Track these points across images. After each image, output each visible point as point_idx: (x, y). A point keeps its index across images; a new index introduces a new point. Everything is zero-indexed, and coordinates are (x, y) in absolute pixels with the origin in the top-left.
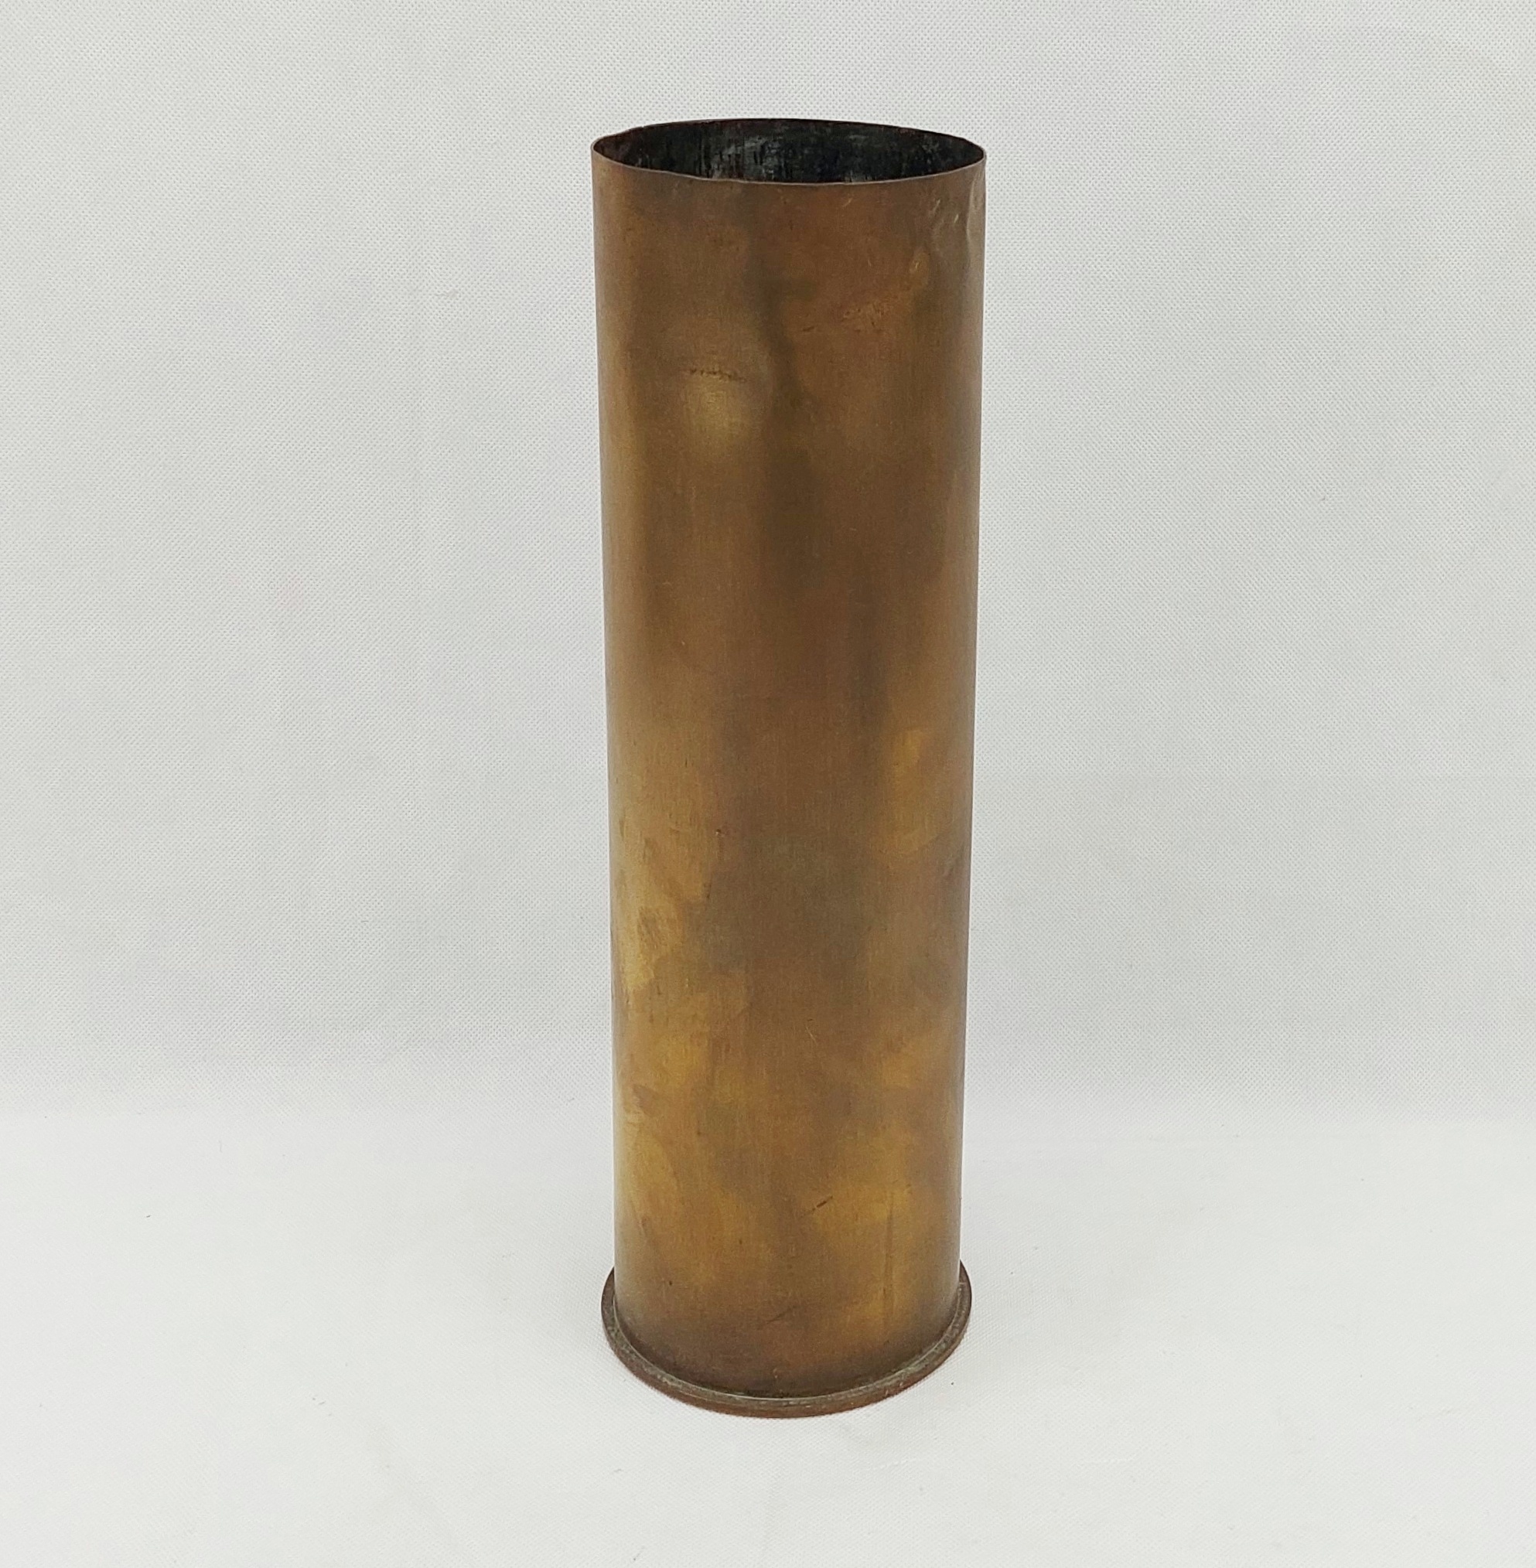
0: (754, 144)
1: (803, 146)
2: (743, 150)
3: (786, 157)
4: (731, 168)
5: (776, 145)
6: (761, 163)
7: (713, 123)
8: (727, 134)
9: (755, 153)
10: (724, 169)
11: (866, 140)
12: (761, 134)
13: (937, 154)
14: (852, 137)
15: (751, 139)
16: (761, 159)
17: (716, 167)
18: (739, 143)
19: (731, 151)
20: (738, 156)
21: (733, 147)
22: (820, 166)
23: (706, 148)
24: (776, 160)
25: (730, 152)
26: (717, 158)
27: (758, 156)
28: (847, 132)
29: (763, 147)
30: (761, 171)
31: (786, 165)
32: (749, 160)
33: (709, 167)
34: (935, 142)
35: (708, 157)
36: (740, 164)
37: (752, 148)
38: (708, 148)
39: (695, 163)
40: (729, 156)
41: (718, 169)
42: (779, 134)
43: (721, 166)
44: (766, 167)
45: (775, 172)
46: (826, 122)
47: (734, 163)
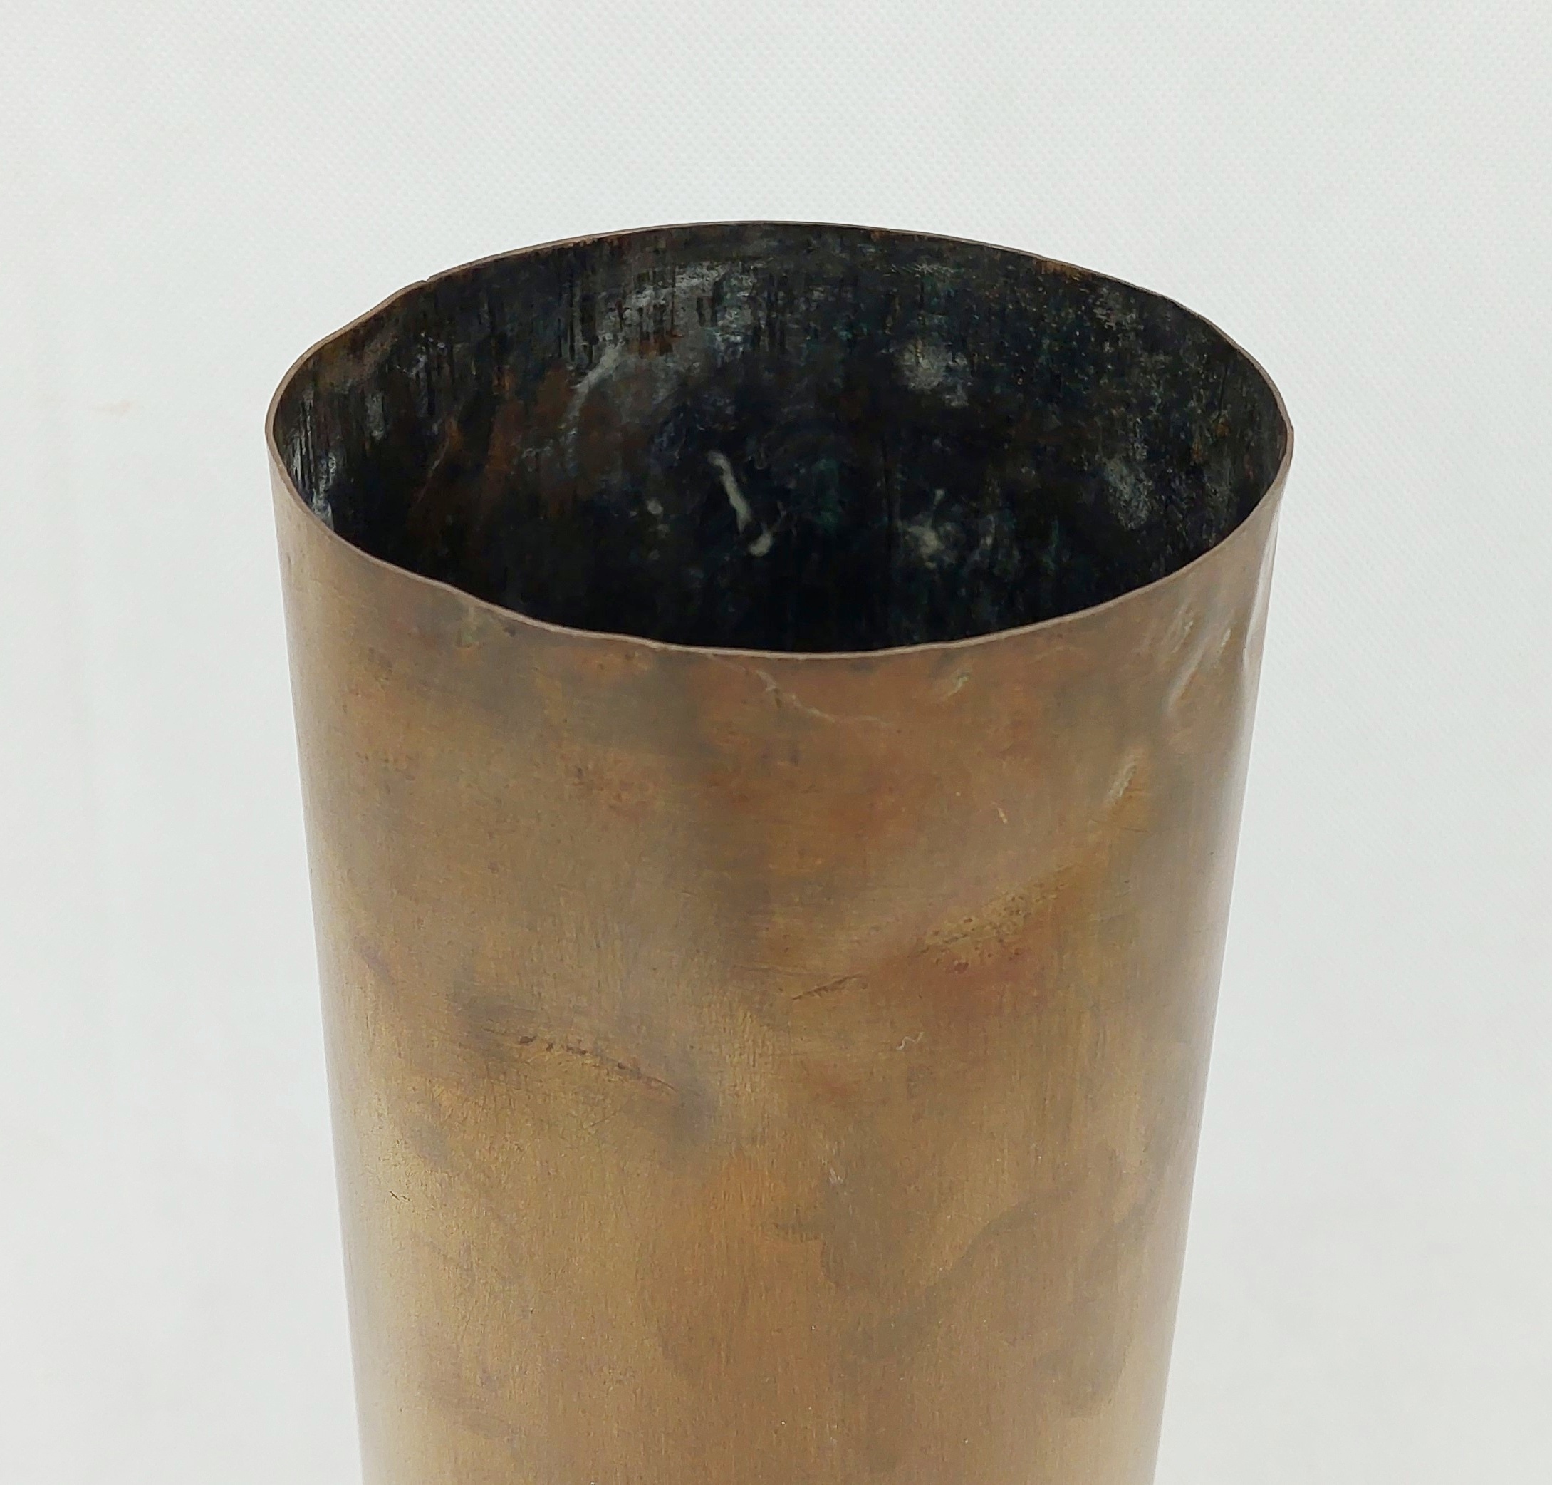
0: (695, 281)
1: (811, 282)
2: (673, 295)
3: (771, 305)
4: (644, 337)
5: (749, 281)
6: (714, 321)
7: (599, 243)
8: (635, 263)
9: (699, 300)
10: (627, 340)
11: (957, 276)
12: (715, 258)
13: (1132, 336)
14: (925, 267)
15: (689, 271)
16: (714, 313)
17: (609, 336)
18: (662, 279)
19: (644, 299)
20: (660, 309)
21: (649, 292)
22: (850, 327)
23: (585, 299)
24: (747, 312)
25: (643, 302)
26: (613, 317)
27: (706, 303)
28: (914, 258)
29: (717, 285)
30: (713, 339)
31: (770, 323)
32: (685, 317)
33: (592, 339)
34: (1127, 308)
35: (589, 320)
36: (667, 326)
37: (692, 288)
38: (588, 299)
39: (560, 337)
40: (640, 310)
41: (615, 341)
42: (756, 258)
43: (620, 335)
44: (725, 329)
45: (744, 341)
46: (865, 234)
47: (649, 326)
